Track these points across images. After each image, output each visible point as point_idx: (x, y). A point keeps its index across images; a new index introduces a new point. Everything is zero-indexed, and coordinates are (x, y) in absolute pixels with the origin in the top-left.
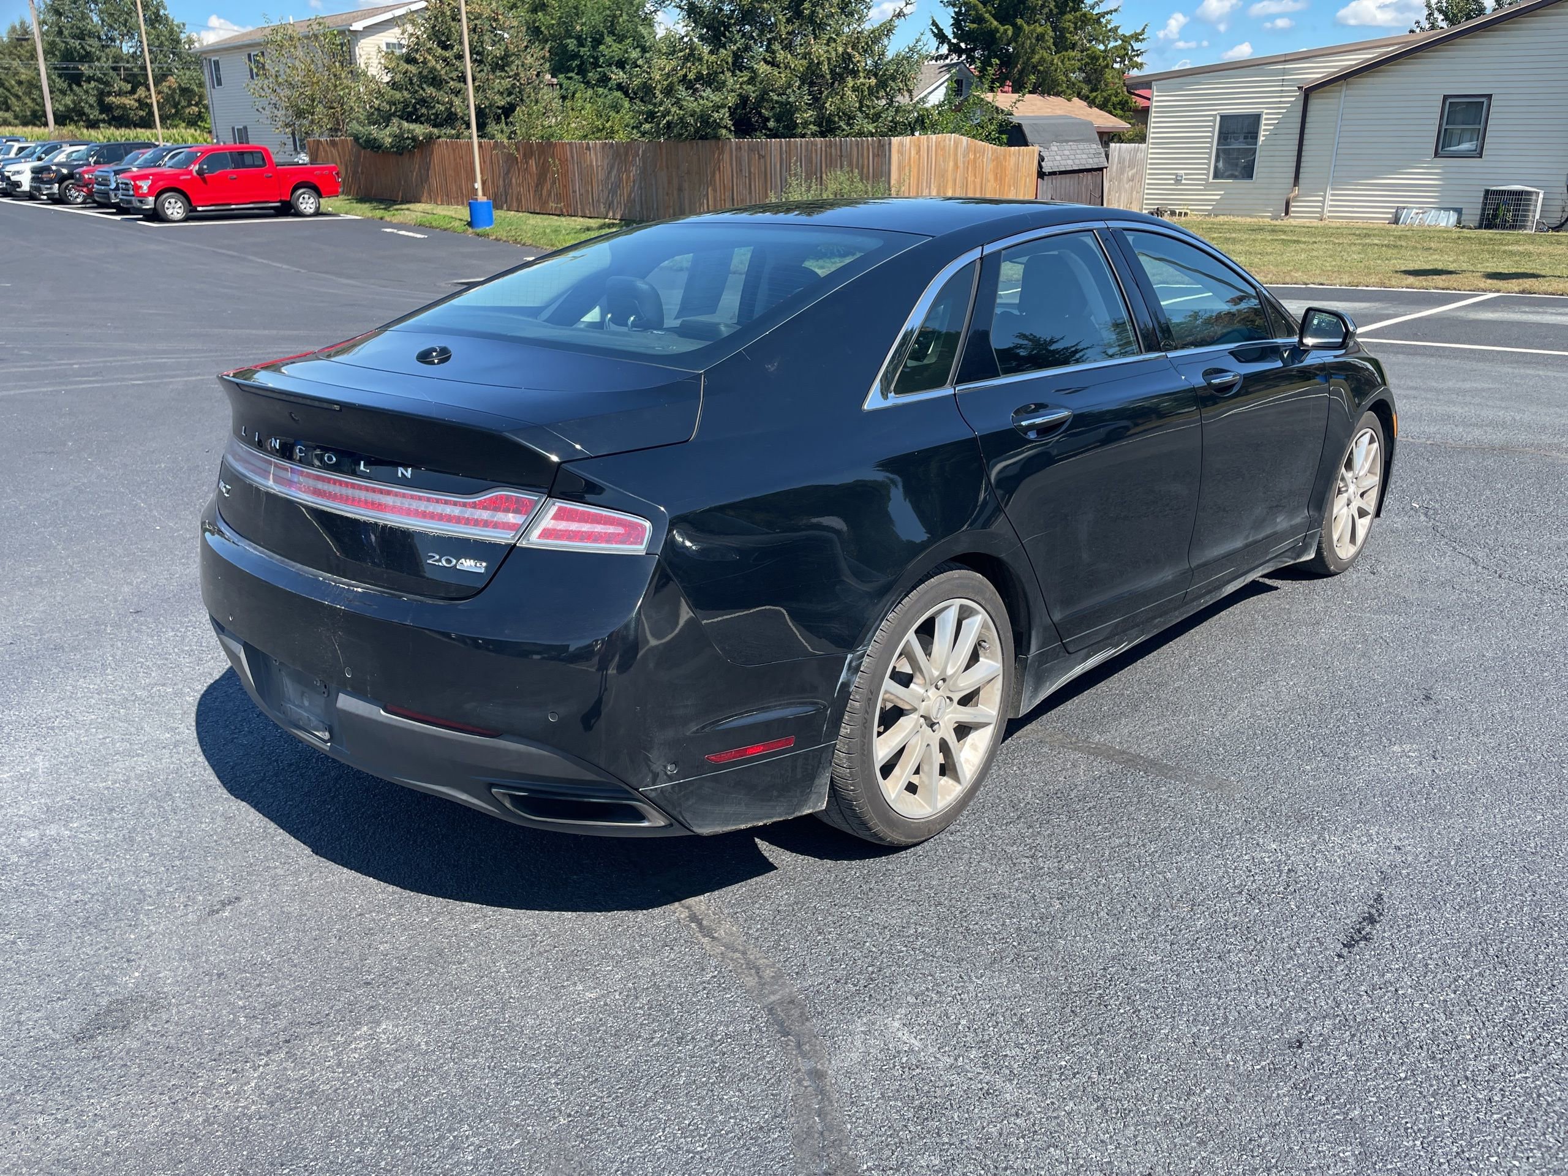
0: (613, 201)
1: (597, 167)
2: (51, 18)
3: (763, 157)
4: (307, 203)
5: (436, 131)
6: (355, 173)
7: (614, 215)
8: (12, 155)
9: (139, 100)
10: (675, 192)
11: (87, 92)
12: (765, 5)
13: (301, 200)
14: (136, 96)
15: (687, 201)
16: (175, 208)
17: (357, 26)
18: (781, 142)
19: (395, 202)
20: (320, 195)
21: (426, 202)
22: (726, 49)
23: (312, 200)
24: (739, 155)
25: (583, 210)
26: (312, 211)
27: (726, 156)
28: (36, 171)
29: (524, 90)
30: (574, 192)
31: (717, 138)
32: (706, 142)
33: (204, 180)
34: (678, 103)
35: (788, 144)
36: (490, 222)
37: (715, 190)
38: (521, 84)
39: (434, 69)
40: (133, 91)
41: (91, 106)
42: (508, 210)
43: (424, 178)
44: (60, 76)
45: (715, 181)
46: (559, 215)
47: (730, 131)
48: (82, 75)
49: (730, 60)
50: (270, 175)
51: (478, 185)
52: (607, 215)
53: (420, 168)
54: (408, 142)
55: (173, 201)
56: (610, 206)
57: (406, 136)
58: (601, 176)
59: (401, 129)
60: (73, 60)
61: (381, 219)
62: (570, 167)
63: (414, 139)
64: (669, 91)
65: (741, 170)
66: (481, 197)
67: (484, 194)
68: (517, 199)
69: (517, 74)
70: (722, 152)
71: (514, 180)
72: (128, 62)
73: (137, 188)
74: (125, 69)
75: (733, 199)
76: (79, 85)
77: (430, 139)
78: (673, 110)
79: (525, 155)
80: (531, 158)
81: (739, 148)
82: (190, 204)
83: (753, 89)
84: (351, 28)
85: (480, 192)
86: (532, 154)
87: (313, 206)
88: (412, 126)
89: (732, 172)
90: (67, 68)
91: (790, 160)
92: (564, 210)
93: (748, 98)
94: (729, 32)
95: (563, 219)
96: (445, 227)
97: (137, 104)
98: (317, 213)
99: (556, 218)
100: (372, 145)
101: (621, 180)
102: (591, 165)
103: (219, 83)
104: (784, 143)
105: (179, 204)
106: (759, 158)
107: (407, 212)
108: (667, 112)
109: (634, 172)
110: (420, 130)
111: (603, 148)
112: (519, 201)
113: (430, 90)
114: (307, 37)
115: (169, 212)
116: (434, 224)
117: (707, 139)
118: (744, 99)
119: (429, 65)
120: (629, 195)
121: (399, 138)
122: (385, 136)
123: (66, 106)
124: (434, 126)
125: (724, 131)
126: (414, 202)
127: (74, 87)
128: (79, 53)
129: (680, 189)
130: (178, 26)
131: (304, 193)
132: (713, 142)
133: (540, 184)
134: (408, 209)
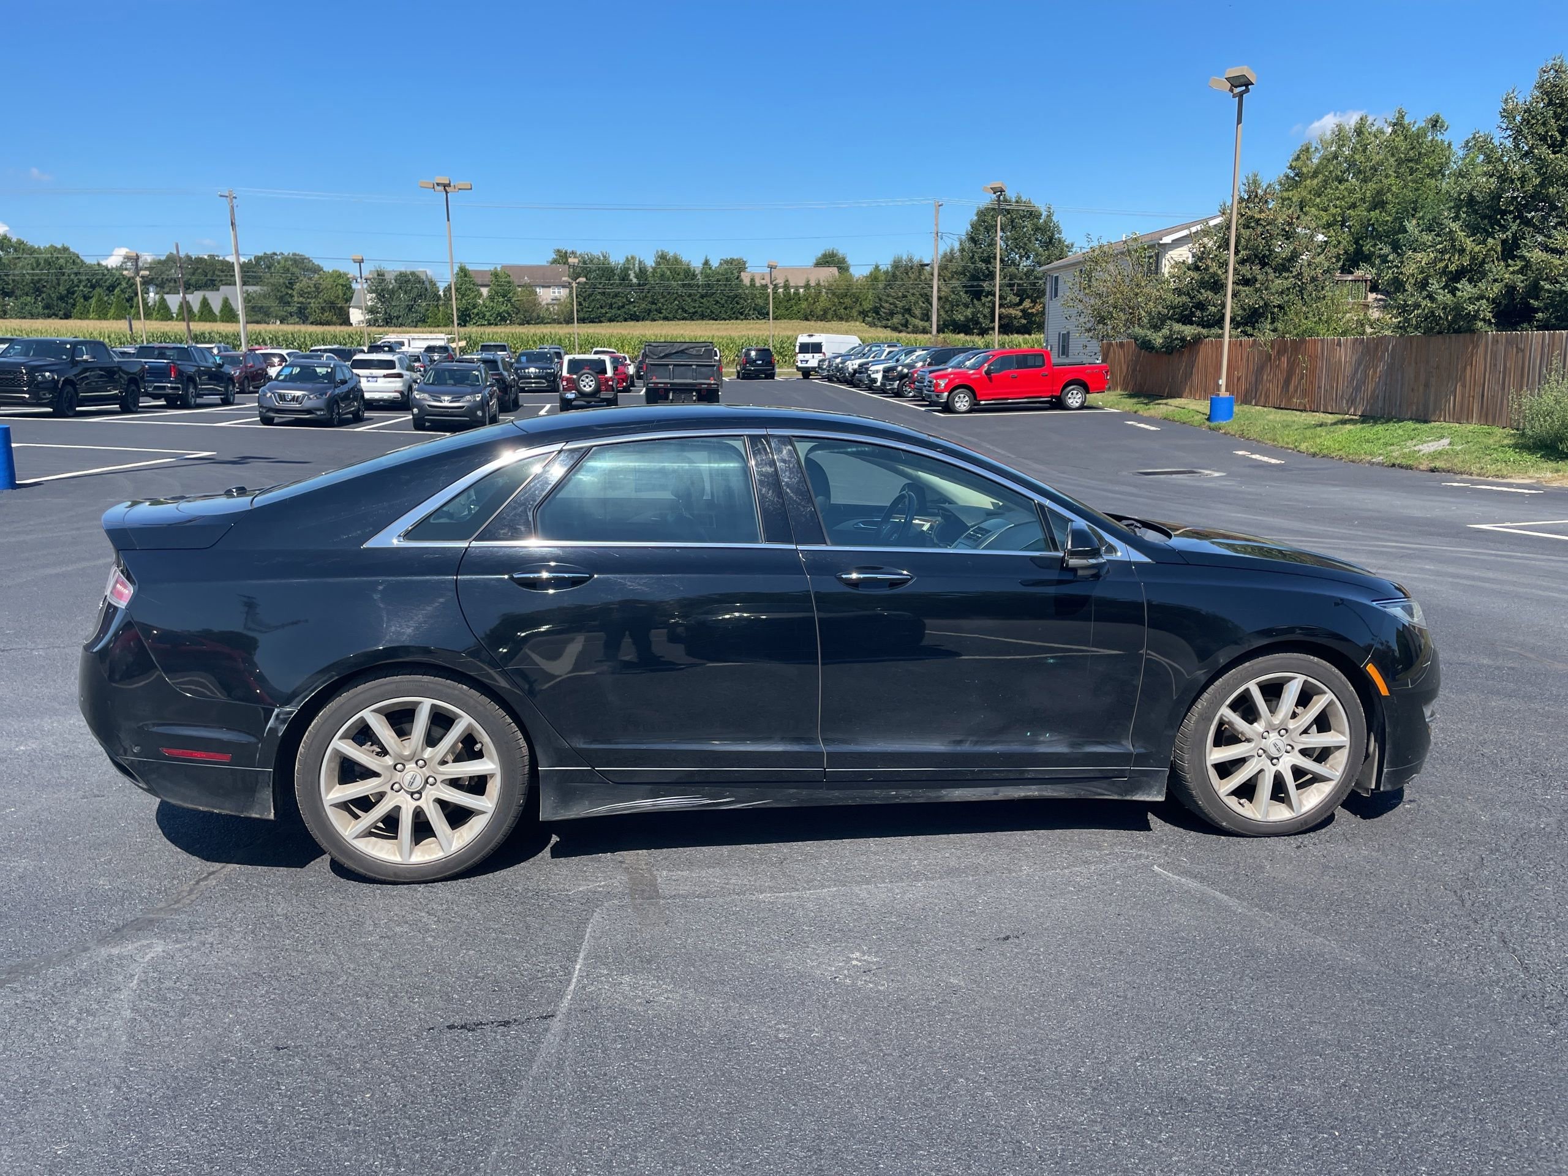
0: (1356, 398)
1: (1346, 362)
2: (968, 245)
3: (1523, 351)
4: (1074, 399)
5: (1205, 331)
6: (1134, 370)
7: (1355, 411)
8: (883, 357)
9: (1023, 311)
10: (1421, 389)
11: (984, 305)
12: (1551, 189)
13: (1070, 395)
14: (1021, 307)
15: (1432, 398)
16: (962, 402)
17: (1167, 240)
18: (1544, 335)
19: (1161, 397)
20: (1087, 390)
21: (1187, 397)
22: (1495, 238)
23: (1080, 395)
24: (1495, 349)
25: (1325, 406)
26: (1077, 405)
27: (1481, 350)
28: (886, 371)
29: (1305, 289)
30: (1319, 387)
31: (1472, 331)
32: (1462, 335)
33: (990, 379)
34: (1431, 297)
35: (1552, 337)
36: (1230, 414)
37: (1464, 386)
38: (1303, 283)
39: (1215, 274)
40: (1020, 303)
41: (985, 316)
42: (1256, 405)
43: (1188, 375)
44: (966, 292)
45: (1465, 377)
46: (1301, 411)
47: (1490, 323)
48: (982, 291)
49: (1499, 249)
50: (1046, 373)
51: (1222, 382)
52: (1348, 410)
53: (1186, 366)
54: (1176, 342)
55: (962, 395)
56: (1352, 402)
57: (1174, 337)
58: (1349, 371)
59: (1171, 331)
60: (978, 279)
61: (1135, 412)
62: (1319, 364)
63: (1183, 339)
64: (1423, 285)
65: (1495, 365)
66: (1223, 393)
67: (1227, 390)
68: (1266, 394)
69: (1300, 274)
70: (1476, 346)
71: (1265, 377)
72: (1021, 279)
73: (937, 385)
74: (1019, 285)
75: (1483, 396)
76: (979, 299)
77: (1197, 340)
78: (1423, 304)
79: (1278, 352)
80: (1283, 355)
81: (1495, 341)
82: (975, 398)
83: (1523, 278)
84: (1161, 242)
85: (1223, 388)
86: (1285, 351)
87: (1079, 401)
88: (1184, 328)
89: (1485, 367)
90: (972, 286)
91: (1552, 353)
92: (1308, 406)
93: (1514, 288)
94: (1504, 220)
95: (1304, 414)
96: (1185, 420)
97: (1020, 314)
98: (1082, 407)
99: (1298, 413)
100: (1146, 345)
101: (1366, 375)
102: (1340, 361)
103: (1056, 295)
104: (1547, 337)
105: (967, 398)
106: (1517, 352)
107: (1165, 406)
108: (1417, 306)
109: (1381, 367)
110: (1189, 331)
111: (1354, 344)
112: (1267, 397)
113: (1209, 294)
114: (1122, 253)
115: (957, 405)
116: (1176, 419)
117: (1461, 332)
118: (1511, 289)
119: (1211, 270)
120: (1373, 392)
121: (1169, 338)
122: (1158, 339)
123: (966, 317)
124: (1203, 327)
125: (1480, 324)
126: (1174, 397)
127: (975, 301)
128: (983, 273)
129: (1427, 385)
130: (1067, 247)
131: (1073, 389)
132: (1468, 335)
133: (1287, 382)
134: (1166, 404)
